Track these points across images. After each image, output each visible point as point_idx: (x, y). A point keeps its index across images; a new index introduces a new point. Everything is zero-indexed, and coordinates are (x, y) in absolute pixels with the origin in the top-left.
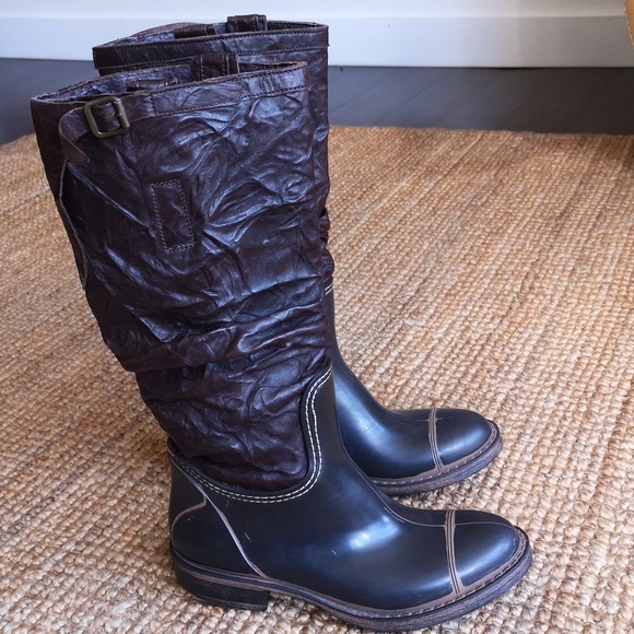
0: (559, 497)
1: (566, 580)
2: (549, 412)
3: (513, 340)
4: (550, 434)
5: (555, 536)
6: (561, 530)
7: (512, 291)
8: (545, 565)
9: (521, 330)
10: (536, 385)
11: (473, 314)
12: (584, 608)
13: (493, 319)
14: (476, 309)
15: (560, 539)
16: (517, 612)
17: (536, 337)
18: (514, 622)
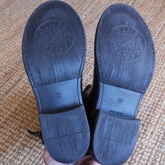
0: (161, 77)
1: (159, 101)
2: (162, 50)
3: (156, 25)
4: (161, 58)
5: (158, 88)
6: (160, 87)
7: (158, 7)
8: (154, 96)
9: (159, 21)
10: (160, 41)
11: (147, 14)
12: (161, 109)
13: (152, 17)
14: (148, 12)
15: (159, 89)
16: (146, 108)
17: (163, 24)
18: (145, 111)
